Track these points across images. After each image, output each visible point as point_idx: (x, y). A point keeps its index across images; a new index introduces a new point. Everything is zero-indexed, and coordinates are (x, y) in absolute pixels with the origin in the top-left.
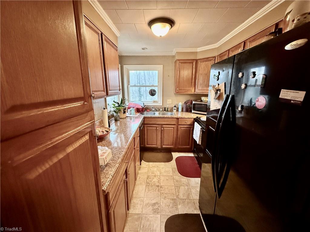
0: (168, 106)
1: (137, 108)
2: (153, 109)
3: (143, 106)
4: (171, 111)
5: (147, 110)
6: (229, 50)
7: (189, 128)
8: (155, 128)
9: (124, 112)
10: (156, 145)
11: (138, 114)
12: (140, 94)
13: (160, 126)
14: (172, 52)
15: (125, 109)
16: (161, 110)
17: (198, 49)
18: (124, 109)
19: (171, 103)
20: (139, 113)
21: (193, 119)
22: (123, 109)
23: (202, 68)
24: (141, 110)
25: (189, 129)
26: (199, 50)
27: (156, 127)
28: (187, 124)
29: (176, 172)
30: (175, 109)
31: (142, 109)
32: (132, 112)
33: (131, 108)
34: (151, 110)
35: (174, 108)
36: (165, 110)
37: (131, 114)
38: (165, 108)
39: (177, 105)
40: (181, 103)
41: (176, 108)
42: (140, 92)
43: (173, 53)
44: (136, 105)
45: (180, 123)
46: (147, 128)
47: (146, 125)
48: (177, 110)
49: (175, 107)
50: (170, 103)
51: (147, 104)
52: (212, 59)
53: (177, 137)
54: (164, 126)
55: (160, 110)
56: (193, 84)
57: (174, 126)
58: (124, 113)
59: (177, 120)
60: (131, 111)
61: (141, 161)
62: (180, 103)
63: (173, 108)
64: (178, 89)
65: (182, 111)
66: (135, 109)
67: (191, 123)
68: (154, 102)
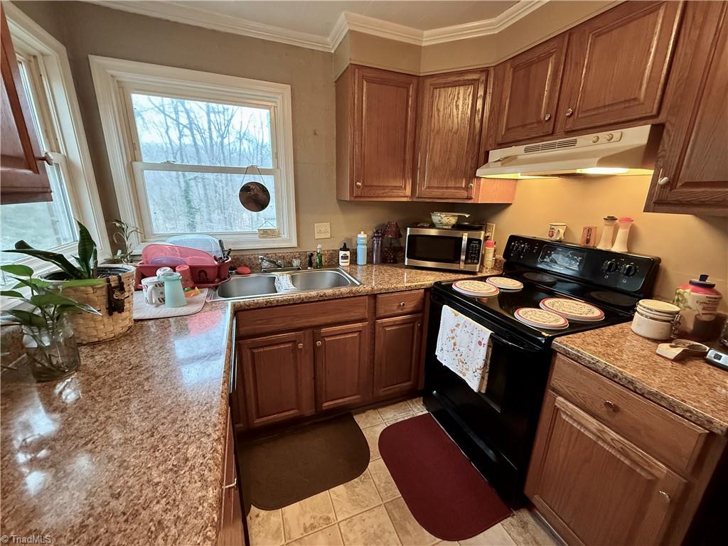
0: (319, 246)
1: (190, 267)
2: (266, 264)
3: (220, 255)
4: (333, 263)
5: (239, 269)
6: (570, 32)
7: (411, 322)
8: (290, 345)
9: (115, 307)
10: (298, 407)
11: (203, 294)
12: (191, 207)
13: (308, 332)
14: (327, 35)
15: (121, 287)
16: (296, 263)
17: (426, 33)
18: (110, 290)
19: (329, 236)
20: (206, 291)
21: (422, 291)
22: (104, 292)
23: (438, 110)
24: (211, 274)
25: (411, 325)
26: (430, 37)
27: (294, 342)
28: (405, 310)
29: (409, 527)
30: (345, 257)
31: (219, 267)
32: (167, 288)
33: (159, 272)
34: (254, 267)
35: (342, 253)
36: (310, 264)
37: (162, 301)
38: (312, 255)
39: (350, 240)
40: (365, 236)
41: (348, 253)
42: (189, 202)
43: (329, 39)
44: (185, 252)
45: (381, 312)
46: (253, 354)
47: (249, 341)
48: (354, 261)
49: (345, 249)
50: (324, 235)
51: (234, 243)
52: (475, 76)
53: (372, 361)
54: (324, 330)
55: (290, 263)
56: (408, 166)
57: (360, 324)
58: (110, 314)
59: (372, 301)
60: (162, 285)
61: (245, 513)
62: (362, 236)
63: (337, 252)
64: (358, 183)
65: (368, 262)
66: (182, 273)
67: (415, 307)
68: (265, 233)
